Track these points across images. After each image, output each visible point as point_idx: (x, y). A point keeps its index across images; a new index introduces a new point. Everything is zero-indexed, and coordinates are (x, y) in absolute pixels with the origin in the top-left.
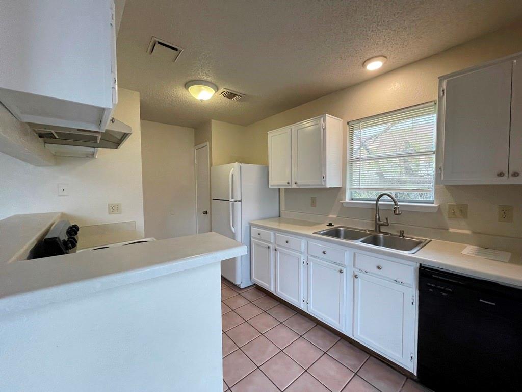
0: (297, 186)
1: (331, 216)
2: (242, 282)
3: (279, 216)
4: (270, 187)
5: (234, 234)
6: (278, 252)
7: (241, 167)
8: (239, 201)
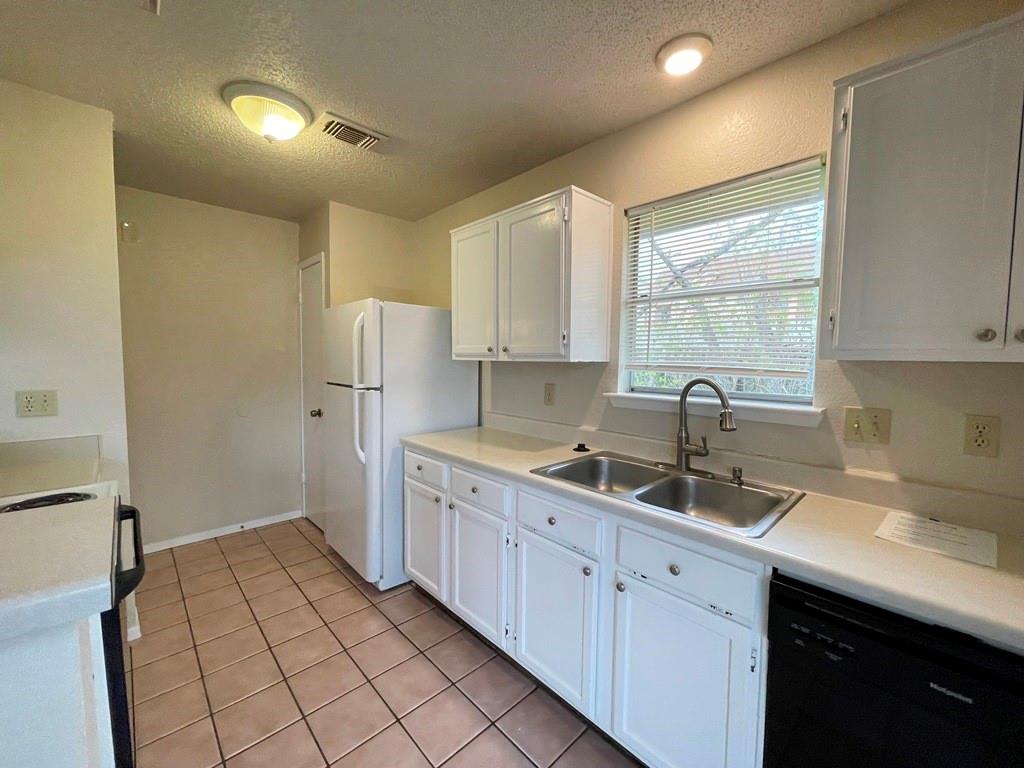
0: (509, 356)
1: (584, 427)
2: (381, 577)
3: (480, 424)
4: (454, 358)
5: (364, 466)
6: (457, 512)
7: (381, 308)
8: (376, 389)
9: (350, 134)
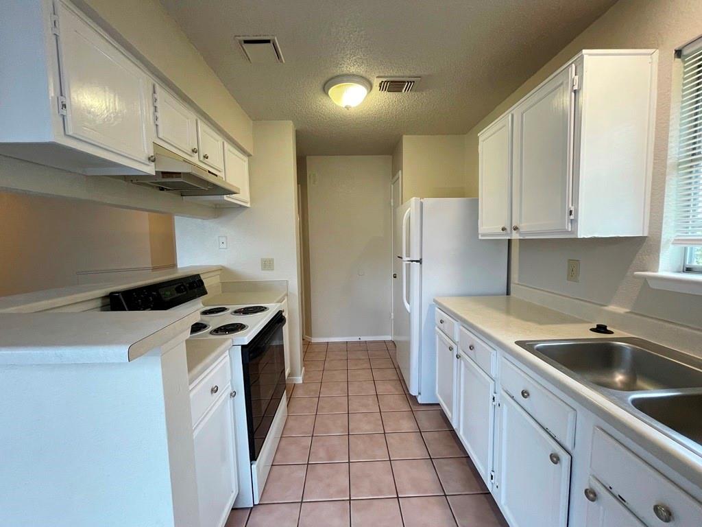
0: (521, 234)
2: (419, 394)
3: (508, 293)
4: (480, 238)
5: (410, 314)
7: (422, 204)
8: (417, 261)
9: (394, 86)
